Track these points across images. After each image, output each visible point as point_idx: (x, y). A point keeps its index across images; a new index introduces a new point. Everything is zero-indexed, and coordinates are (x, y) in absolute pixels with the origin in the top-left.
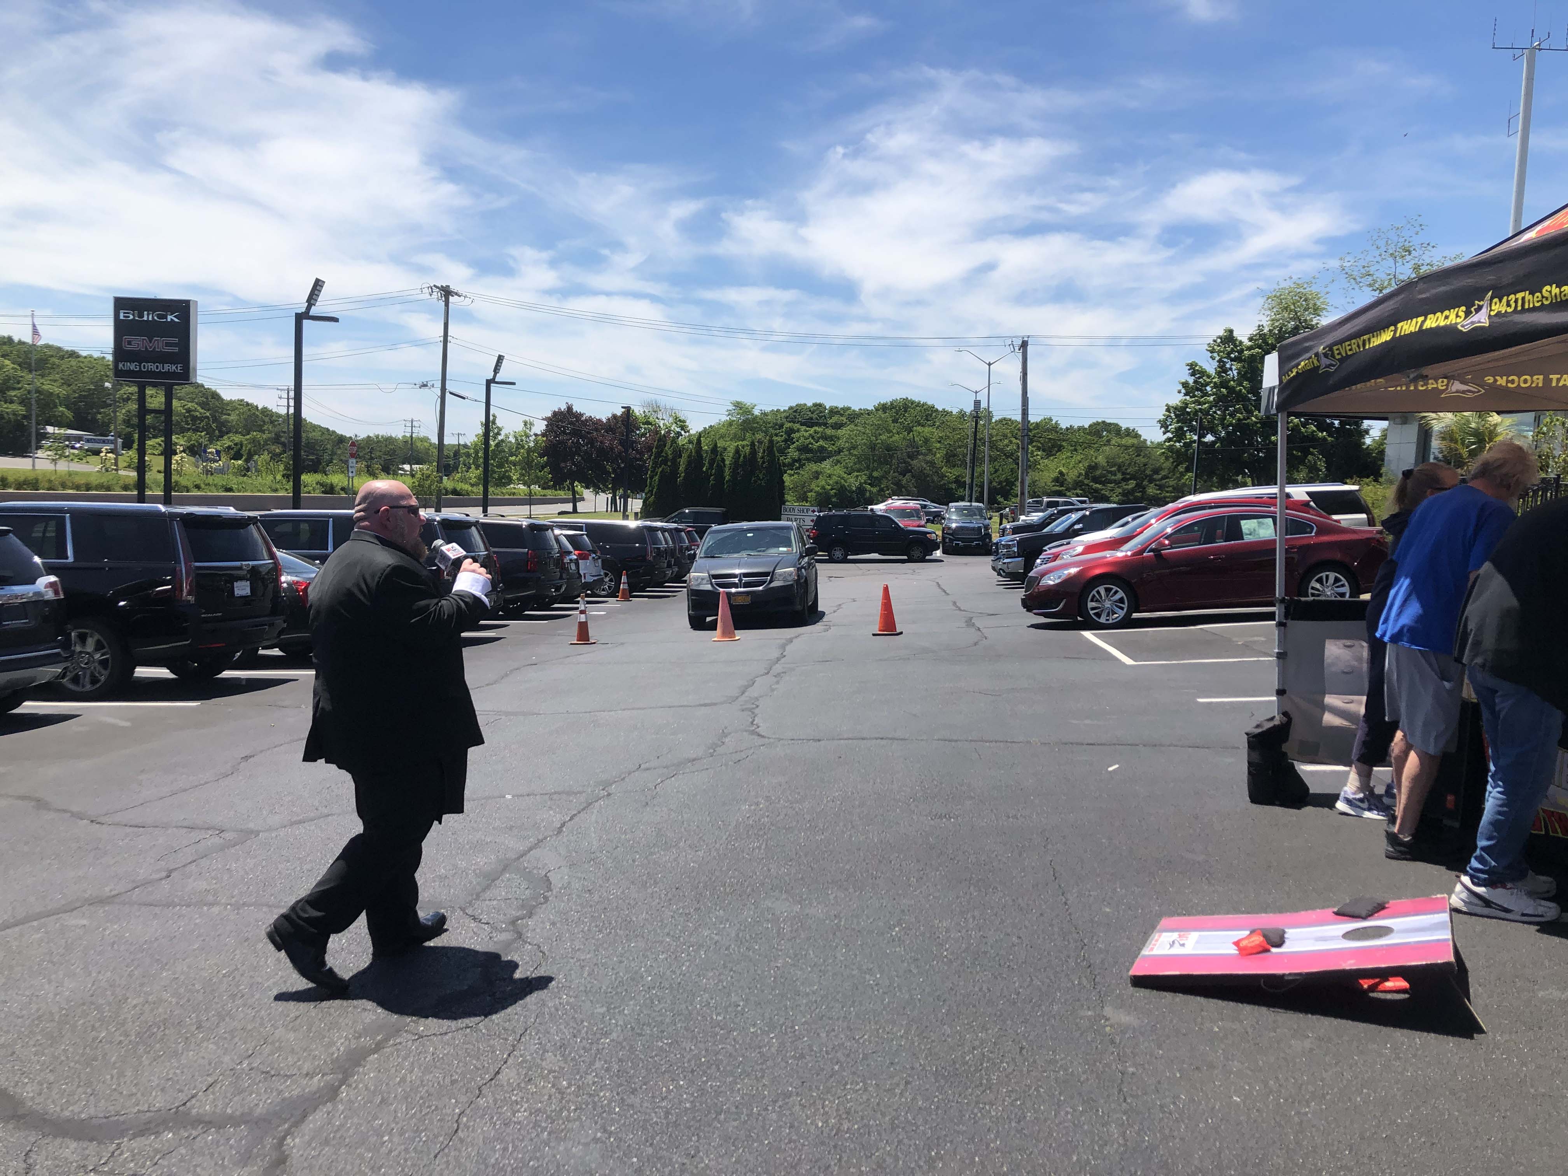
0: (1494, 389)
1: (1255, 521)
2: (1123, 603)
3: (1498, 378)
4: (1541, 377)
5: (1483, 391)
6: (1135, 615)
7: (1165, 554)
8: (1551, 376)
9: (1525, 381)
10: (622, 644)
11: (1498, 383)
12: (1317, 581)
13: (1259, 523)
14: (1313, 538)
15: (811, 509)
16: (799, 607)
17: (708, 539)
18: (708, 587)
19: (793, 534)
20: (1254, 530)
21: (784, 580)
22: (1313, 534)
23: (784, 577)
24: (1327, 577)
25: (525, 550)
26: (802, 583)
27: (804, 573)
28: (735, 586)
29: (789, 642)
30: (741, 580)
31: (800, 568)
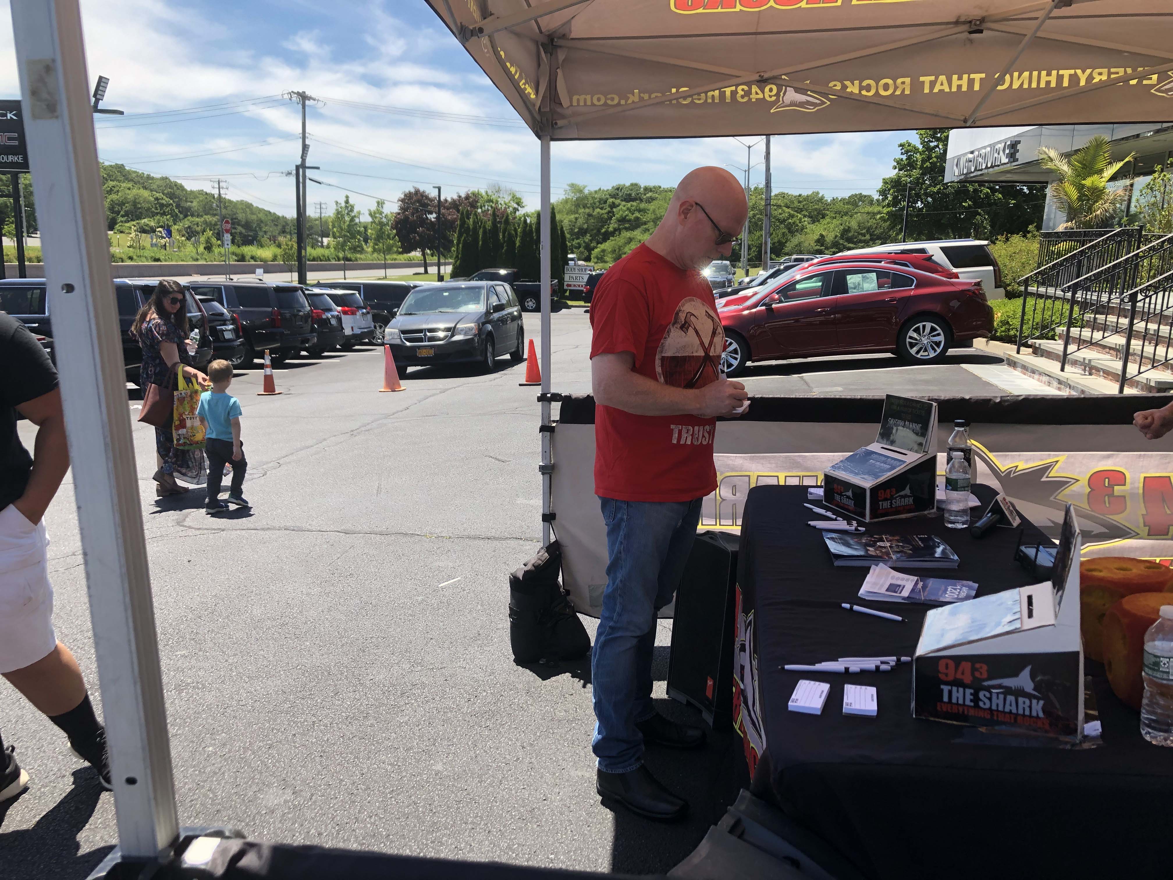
0: (845, 98)
1: (860, 275)
2: (737, 354)
3: (847, 83)
4: (908, 80)
5: (829, 103)
6: (749, 364)
7: (777, 308)
8: (922, 79)
9: (886, 87)
10: (301, 394)
11: (849, 90)
12: (915, 331)
13: (863, 277)
14: (912, 291)
15: (589, 268)
16: (480, 358)
17: (409, 300)
18: (398, 341)
19: (484, 292)
20: (859, 284)
21: (465, 334)
22: (913, 287)
23: (466, 332)
24: (924, 327)
25: (270, 309)
26: (484, 337)
27: (489, 327)
28: (420, 340)
29: (441, 392)
30: (425, 335)
31: (484, 324)
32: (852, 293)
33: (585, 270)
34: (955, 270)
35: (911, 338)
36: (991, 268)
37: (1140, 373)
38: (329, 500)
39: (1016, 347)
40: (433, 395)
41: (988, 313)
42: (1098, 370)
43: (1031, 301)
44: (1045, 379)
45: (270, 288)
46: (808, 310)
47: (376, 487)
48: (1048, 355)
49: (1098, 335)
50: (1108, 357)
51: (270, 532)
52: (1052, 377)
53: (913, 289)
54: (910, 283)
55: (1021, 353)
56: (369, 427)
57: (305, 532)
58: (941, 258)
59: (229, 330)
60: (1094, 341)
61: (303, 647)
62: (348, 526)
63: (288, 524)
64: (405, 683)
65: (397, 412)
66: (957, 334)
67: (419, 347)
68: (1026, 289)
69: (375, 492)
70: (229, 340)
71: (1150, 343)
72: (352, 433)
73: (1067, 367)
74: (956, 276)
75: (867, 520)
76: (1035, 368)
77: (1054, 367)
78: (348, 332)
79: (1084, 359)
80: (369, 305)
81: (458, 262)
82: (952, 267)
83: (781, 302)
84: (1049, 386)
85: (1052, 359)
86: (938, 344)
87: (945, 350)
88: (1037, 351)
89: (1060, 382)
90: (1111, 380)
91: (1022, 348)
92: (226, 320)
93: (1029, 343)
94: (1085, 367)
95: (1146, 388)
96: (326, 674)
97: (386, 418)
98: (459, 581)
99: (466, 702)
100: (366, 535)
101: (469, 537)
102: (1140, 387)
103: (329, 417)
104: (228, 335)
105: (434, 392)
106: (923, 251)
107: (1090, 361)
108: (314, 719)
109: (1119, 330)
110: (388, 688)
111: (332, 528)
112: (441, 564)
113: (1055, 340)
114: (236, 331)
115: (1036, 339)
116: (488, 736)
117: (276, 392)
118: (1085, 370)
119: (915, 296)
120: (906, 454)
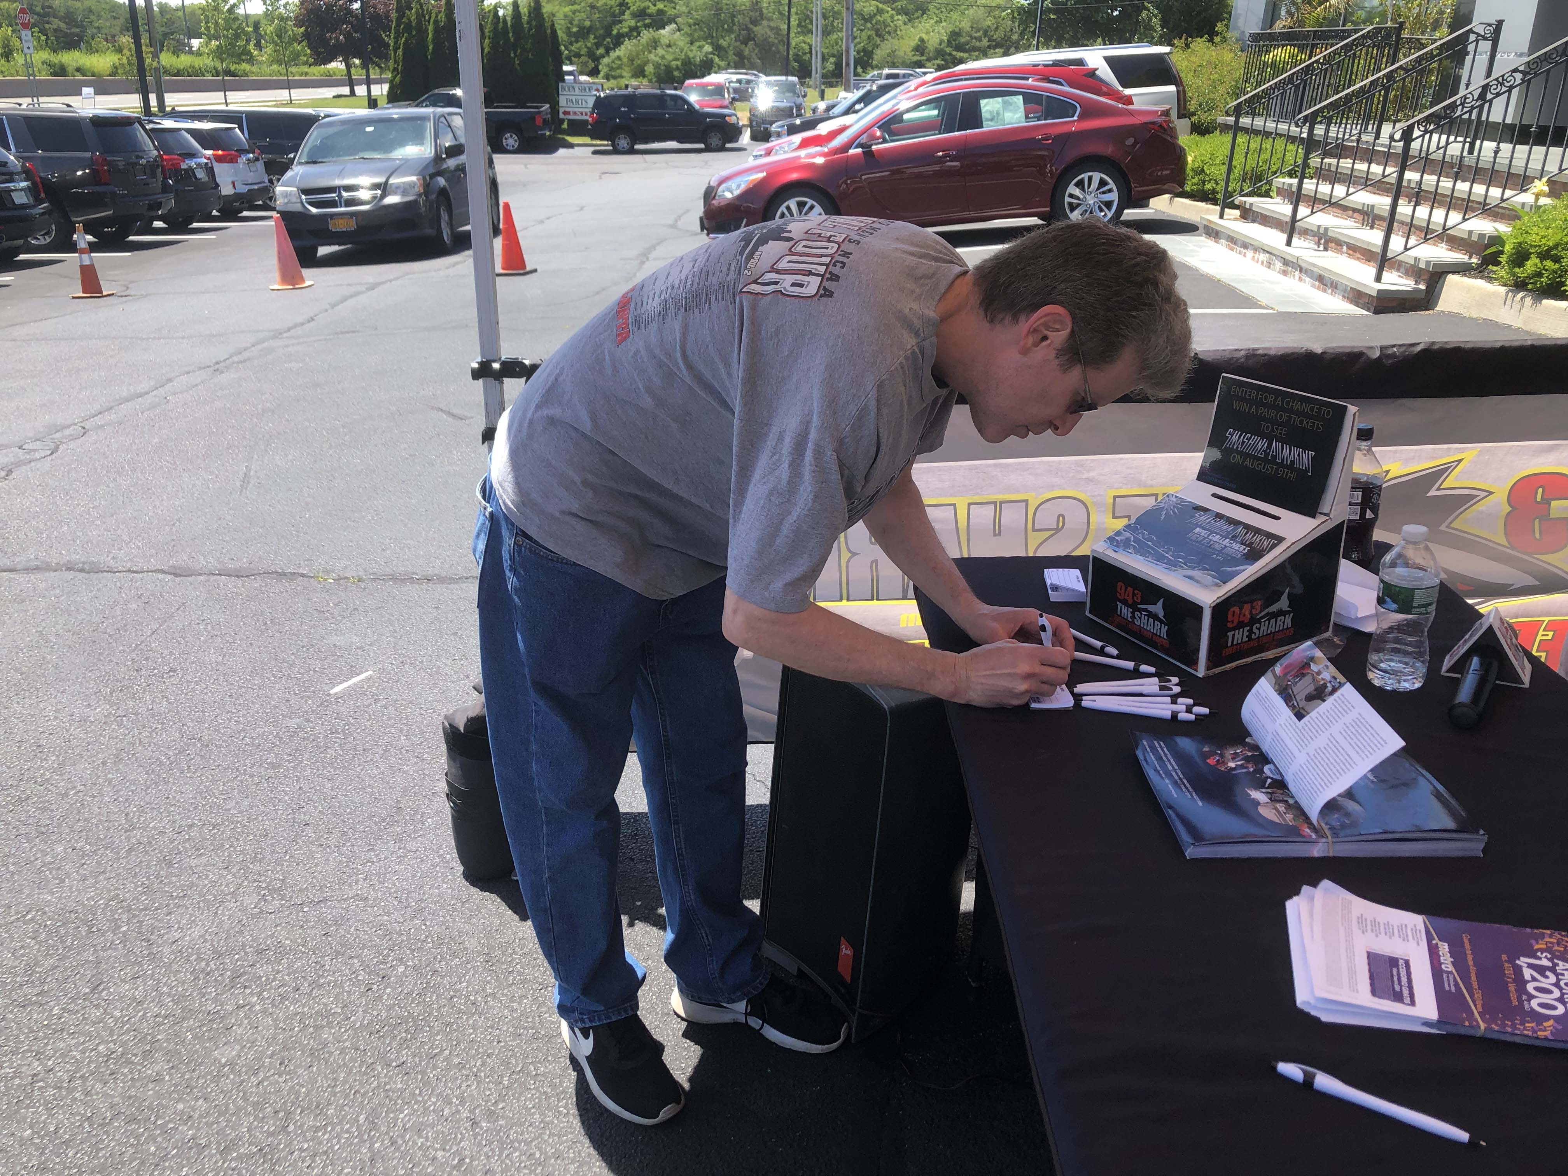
1: (1000, 99)
7: (879, 151)
10: (146, 296)
12: (1077, 185)
13: (1004, 103)
14: (1073, 123)
15: (595, 87)
16: (429, 231)
17: (313, 137)
18: (298, 208)
19: (429, 127)
20: (998, 113)
21: (404, 193)
22: (1075, 118)
23: (404, 189)
24: (1090, 178)
25: (89, 155)
26: (433, 197)
27: (441, 181)
28: (333, 204)
29: (368, 289)
30: (340, 196)
31: (433, 176)
32: (989, 127)
33: (590, 90)
34: (1128, 92)
35: (1071, 196)
36: (1172, 88)
37: (1406, 249)
38: (157, 503)
39: (1218, 208)
40: (357, 294)
41: (1178, 156)
42: (1339, 243)
43: (1241, 139)
44: (1263, 257)
45: (83, 119)
46: (923, 154)
47: (241, 475)
48: (1265, 220)
49: (1340, 191)
50: (1350, 223)
51: (39, 576)
52: (1274, 255)
53: (1075, 121)
54: (1071, 112)
55: (1225, 217)
56: (246, 355)
57: (100, 575)
58: (1106, 73)
59: (22, 190)
60: (1333, 201)
61: (48, 859)
62: (182, 560)
63: (75, 557)
64: (244, 946)
65: (296, 326)
66: (1136, 188)
67: (332, 216)
68: (1237, 121)
69: (238, 484)
70: (23, 207)
71: (1409, 203)
72: (218, 367)
73: (1295, 240)
74: (1129, 100)
75: (1201, 672)
76: (1247, 241)
77: (1275, 238)
78: (226, 190)
79: (1319, 227)
80: (259, 147)
81: (398, 79)
82: (1121, 89)
83: (885, 141)
84: (1269, 268)
85: (1271, 227)
86: (1108, 205)
87: (1119, 212)
88: (1247, 214)
89: (1286, 262)
90: (1358, 259)
91: (1227, 211)
92: (11, 174)
93: (1236, 202)
94: (1320, 239)
95: (1413, 272)
96: (83, 930)
97: (275, 337)
98: (369, 679)
99: (362, 994)
100: (213, 578)
101: (394, 578)
102: (1402, 270)
103: (183, 338)
104: (20, 199)
105: (359, 288)
106: (1080, 62)
107: (1326, 229)
108: (37, 1066)
109: (1369, 183)
110: (207, 965)
111: (154, 563)
112: (339, 640)
113: (1271, 197)
114: (33, 191)
115: (1247, 195)
116: (402, 1091)
117: (105, 293)
118: (1319, 244)
119: (1079, 134)
120: (1277, 518)
